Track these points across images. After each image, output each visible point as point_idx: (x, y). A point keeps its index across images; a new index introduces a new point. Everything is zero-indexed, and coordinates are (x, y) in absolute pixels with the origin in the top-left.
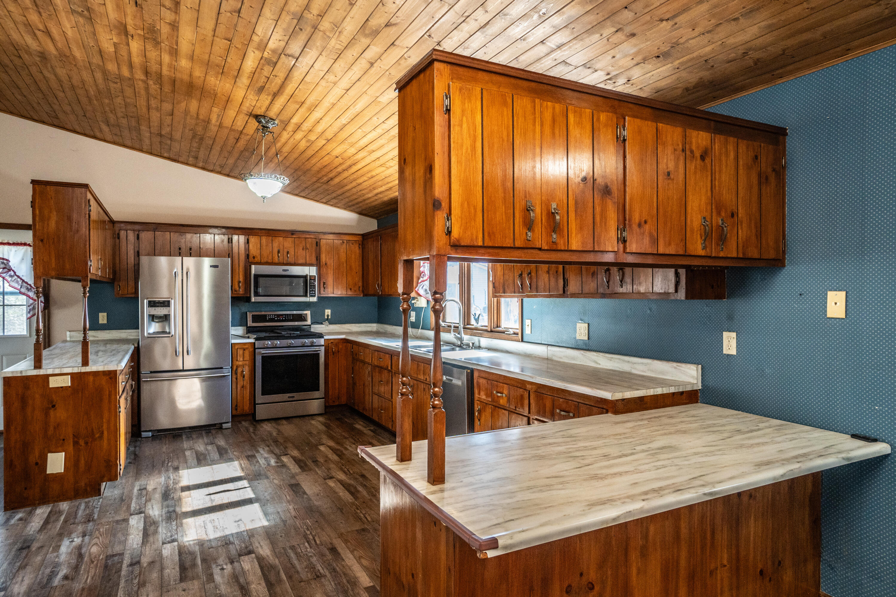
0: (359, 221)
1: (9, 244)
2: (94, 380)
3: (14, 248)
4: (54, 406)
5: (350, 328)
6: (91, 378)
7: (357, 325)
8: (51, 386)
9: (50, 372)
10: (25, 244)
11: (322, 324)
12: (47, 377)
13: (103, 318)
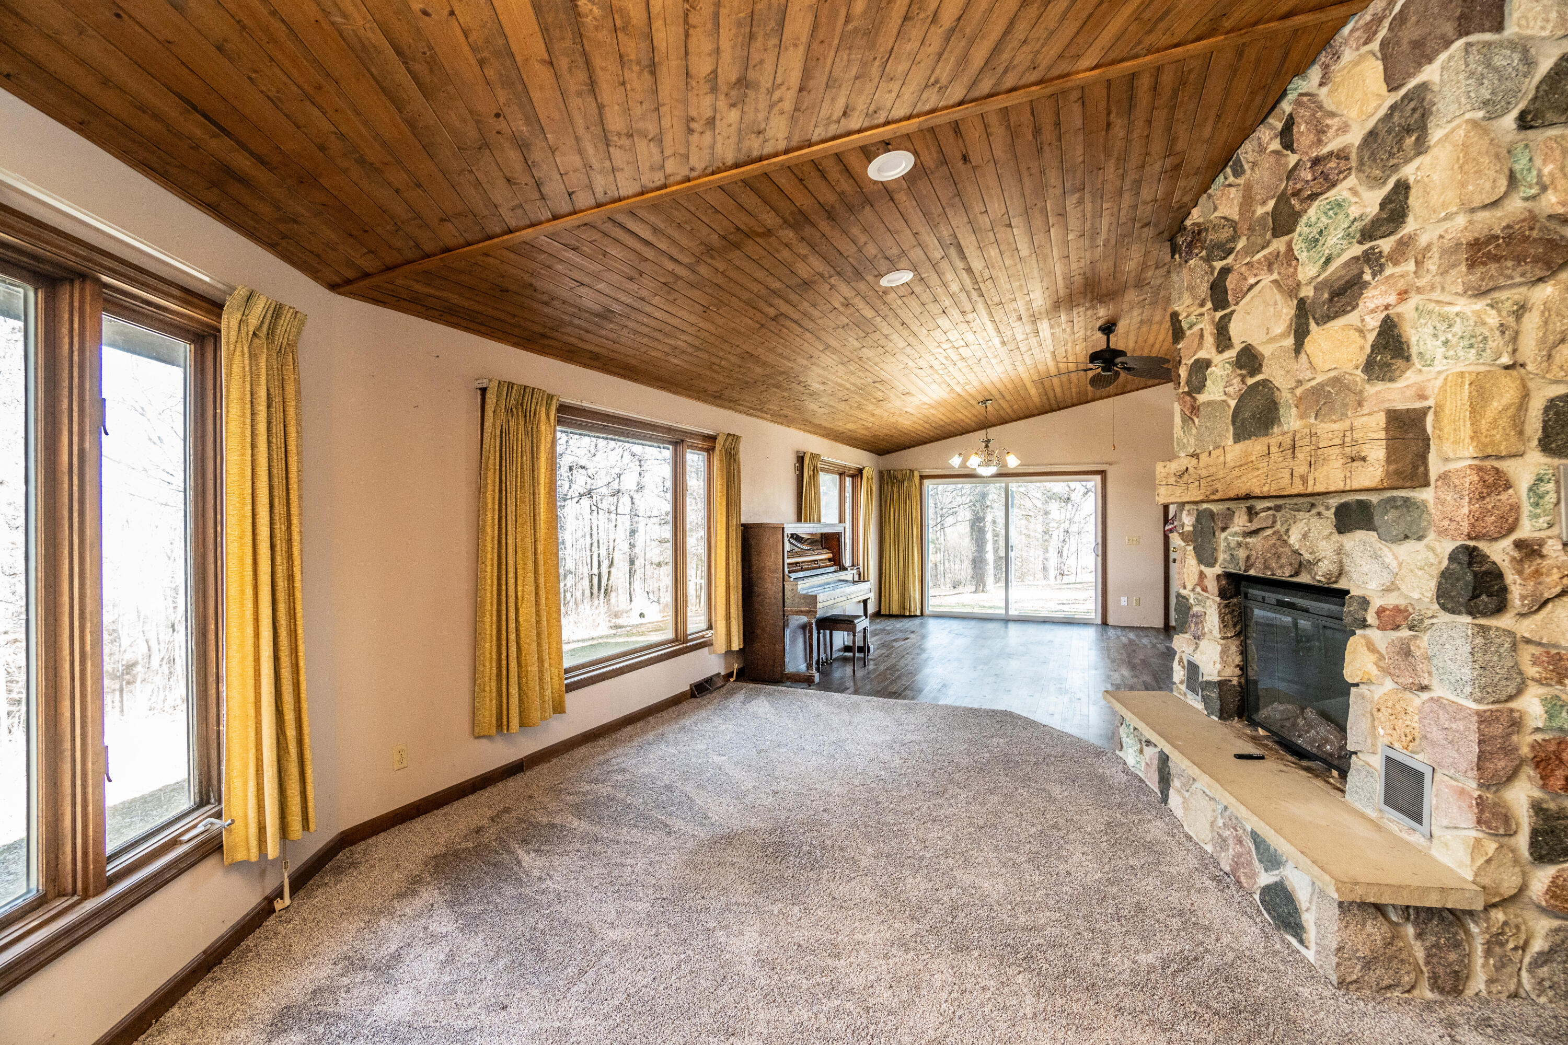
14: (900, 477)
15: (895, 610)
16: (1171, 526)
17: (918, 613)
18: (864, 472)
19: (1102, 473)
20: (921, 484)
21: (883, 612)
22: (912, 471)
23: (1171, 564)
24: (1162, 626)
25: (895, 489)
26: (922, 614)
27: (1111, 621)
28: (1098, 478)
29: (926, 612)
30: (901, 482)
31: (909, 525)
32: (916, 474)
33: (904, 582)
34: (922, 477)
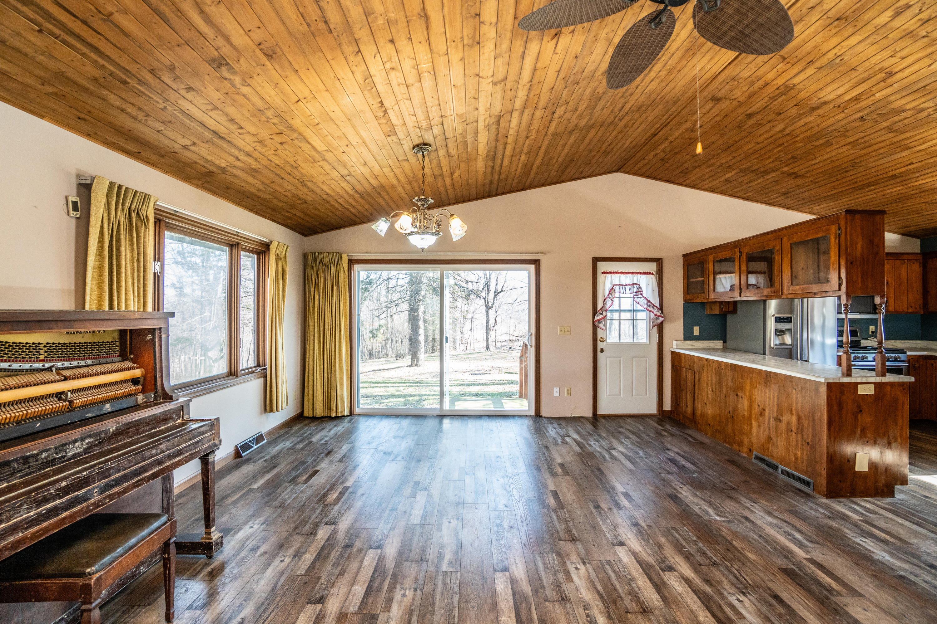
0: (901, 241)
1: (640, 273)
2: (891, 390)
3: (643, 276)
4: (861, 411)
5: (896, 344)
6: (889, 388)
7: (902, 341)
8: (860, 392)
9: (859, 380)
10: (650, 273)
11: (867, 339)
12: (856, 384)
13: (696, 331)
14: (326, 260)
15: (320, 412)
16: (601, 316)
17: (346, 413)
18: (273, 248)
19: (536, 262)
20: (350, 269)
21: (306, 414)
22: (340, 255)
23: (599, 353)
24: (590, 415)
25: (321, 274)
26: (351, 413)
27: (544, 413)
28: (532, 267)
29: (357, 411)
30: (327, 266)
31: (336, 314)
32: (345, 258)
33: (330, 379)
34: (352, 262)
